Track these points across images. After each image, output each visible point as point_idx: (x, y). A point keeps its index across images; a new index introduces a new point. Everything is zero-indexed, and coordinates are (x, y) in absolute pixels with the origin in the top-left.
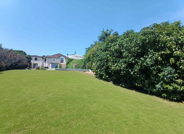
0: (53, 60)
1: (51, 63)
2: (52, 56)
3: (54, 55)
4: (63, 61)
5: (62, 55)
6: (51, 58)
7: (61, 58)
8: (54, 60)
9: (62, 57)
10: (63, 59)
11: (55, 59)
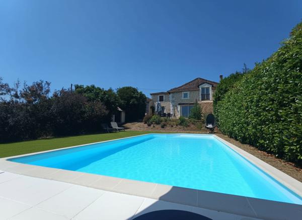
0: (183, 96)
1: (179, 104)
2: (182, 86)
3: (186, 84)
4: (208, 95)
5: (204, 81)
6: (179, 92)
7: (203, 89)
8: (186, 96)
9: (206, 86)
10: (208, 89)
11: (188, 92)
